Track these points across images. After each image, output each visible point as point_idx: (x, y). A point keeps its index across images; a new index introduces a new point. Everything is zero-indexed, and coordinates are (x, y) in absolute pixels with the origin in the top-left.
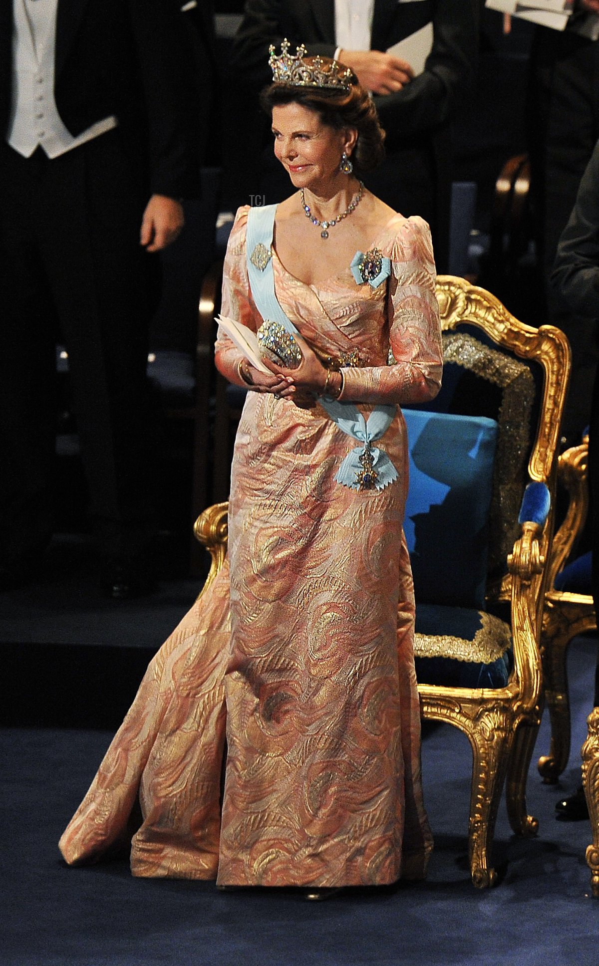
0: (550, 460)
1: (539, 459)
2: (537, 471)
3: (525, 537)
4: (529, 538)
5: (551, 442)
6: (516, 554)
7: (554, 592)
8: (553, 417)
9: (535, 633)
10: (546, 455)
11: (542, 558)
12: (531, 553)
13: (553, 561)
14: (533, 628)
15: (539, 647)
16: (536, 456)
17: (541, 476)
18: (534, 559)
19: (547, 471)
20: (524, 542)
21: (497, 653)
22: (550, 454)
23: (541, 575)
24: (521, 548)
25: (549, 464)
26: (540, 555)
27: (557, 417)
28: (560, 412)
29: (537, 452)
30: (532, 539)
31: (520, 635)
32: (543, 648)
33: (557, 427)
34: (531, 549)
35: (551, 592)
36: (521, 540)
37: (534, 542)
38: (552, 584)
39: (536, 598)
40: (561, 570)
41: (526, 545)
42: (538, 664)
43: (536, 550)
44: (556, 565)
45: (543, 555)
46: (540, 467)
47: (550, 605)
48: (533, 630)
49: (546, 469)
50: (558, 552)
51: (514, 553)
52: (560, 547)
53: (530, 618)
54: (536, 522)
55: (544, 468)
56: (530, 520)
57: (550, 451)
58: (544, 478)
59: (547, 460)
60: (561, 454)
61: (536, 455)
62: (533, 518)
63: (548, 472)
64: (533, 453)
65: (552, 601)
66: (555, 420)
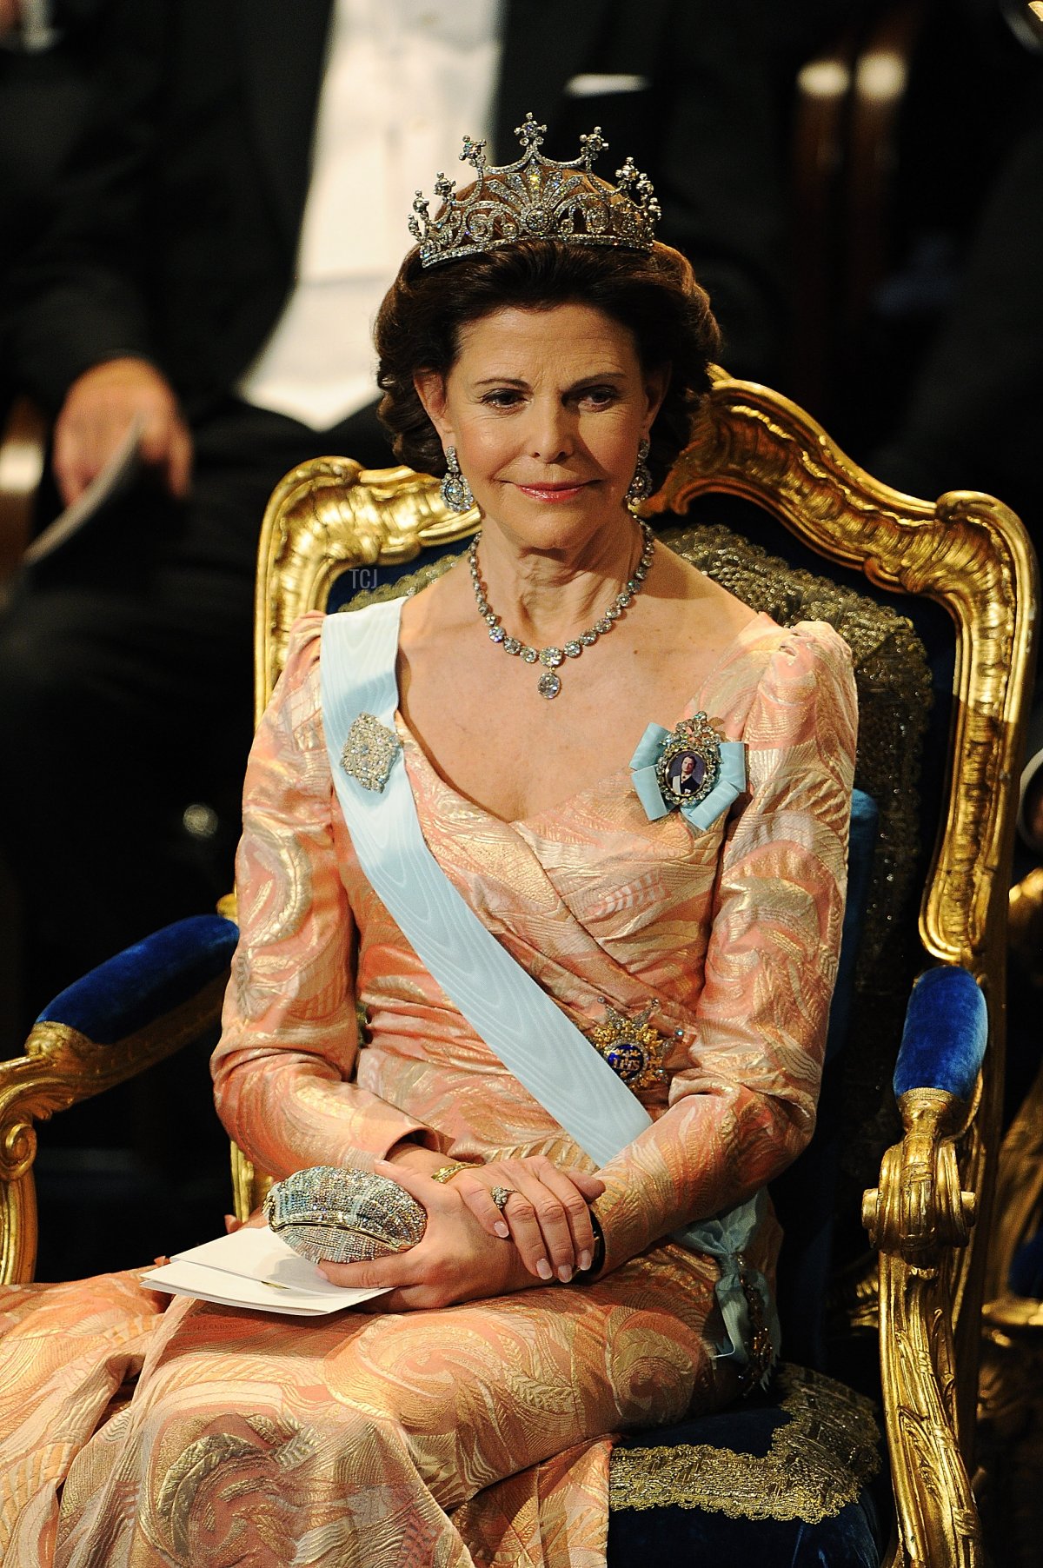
0: (982, 897)
1: (950, 895)
2: (944, 932)
3: (913, 1136)
4: (928, 1137)
5: (983, 843)
6: (888, 1185)
7: (1010, 1302)
8: (989, 767)
9: (956, 1425)
10: (970, 884)
11: (968, 1197)
12: (933, 1182)
13: (1003, 1209)
14: (947, 1411)
15: (969, 1467)
16: (942, 888)
17: (957, 950)
18: (943, 1202)
19: (974, 933)
20: (912, 1149)
21: (843, 1489)
22: (982, 880)
23: (969, 1249)
24: (904, 1166)
25: (982, 912)
26: (963, 1188)
27: (1001, 766)
28: (1008, 751)
29: (943, 875)
30: (936, 1143)
31: (910, 1433)
32: (981, 1470)
33: (1002, 797)
34: (933, 1171)
35: (1002, 1302)
36: (901, 1144)
37: (942, 1151)
38: (1004, 1278)
39: (955, 1318)
40: (1031, 1235)
41: (918, 1157)
42: (967, 1520)
43: (948, 1172)
44: (1013, 1220)
45: (973, 1190)
46: (955, 921)
47: (1002, 1340)
48: (950, 1418)
49: (973, 926)
50: (1019, 1180)
51: (883, 1183)
52: (1026, 1164)
53: (938, 1380)
54: (945, 1088)
55: (965, 923)
56: (928, 1083)
57: (983, 873)
58: (968, 952)
59: (975, 897)
60: (1019, 878)
61: (941, 883)
62: (938, 1078)
63: (978, 937)
64: (932, 881)
65: (1008, 1330)
66: (993, 777)
